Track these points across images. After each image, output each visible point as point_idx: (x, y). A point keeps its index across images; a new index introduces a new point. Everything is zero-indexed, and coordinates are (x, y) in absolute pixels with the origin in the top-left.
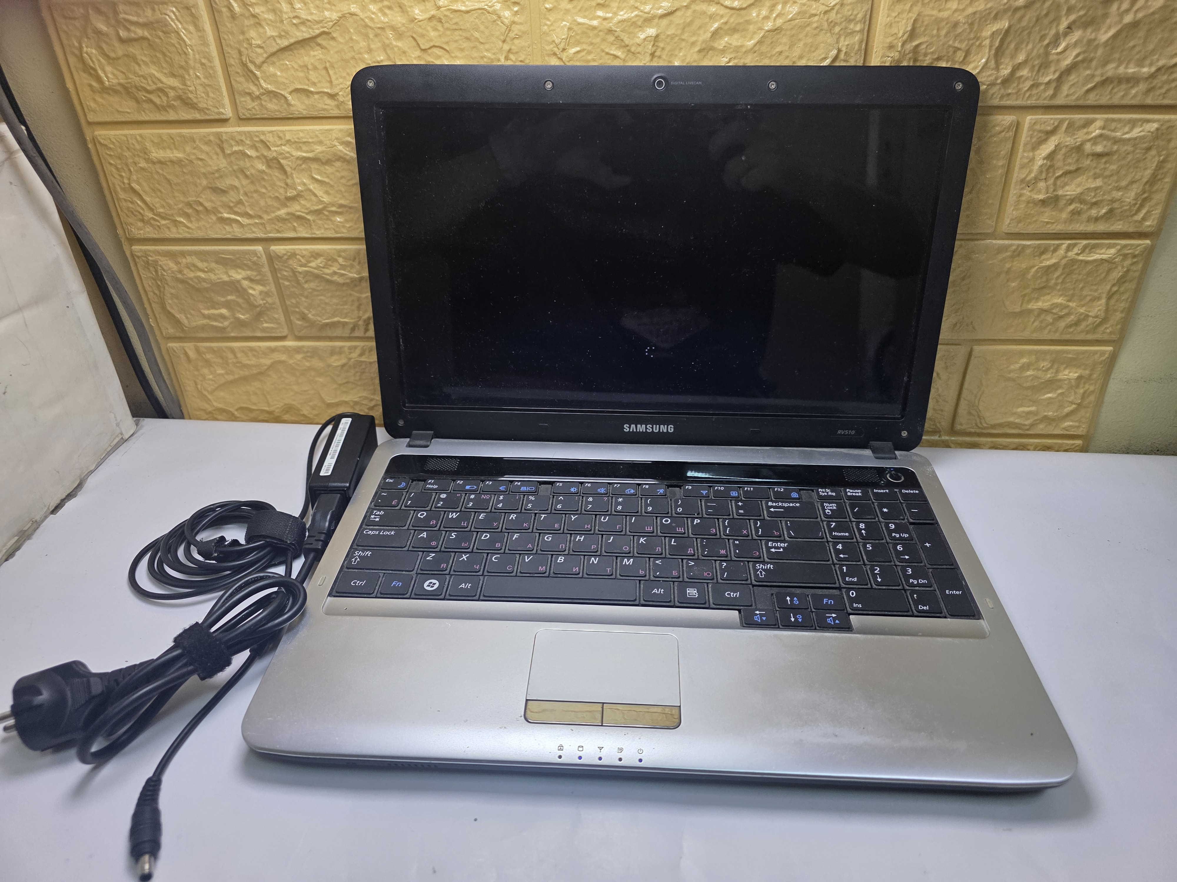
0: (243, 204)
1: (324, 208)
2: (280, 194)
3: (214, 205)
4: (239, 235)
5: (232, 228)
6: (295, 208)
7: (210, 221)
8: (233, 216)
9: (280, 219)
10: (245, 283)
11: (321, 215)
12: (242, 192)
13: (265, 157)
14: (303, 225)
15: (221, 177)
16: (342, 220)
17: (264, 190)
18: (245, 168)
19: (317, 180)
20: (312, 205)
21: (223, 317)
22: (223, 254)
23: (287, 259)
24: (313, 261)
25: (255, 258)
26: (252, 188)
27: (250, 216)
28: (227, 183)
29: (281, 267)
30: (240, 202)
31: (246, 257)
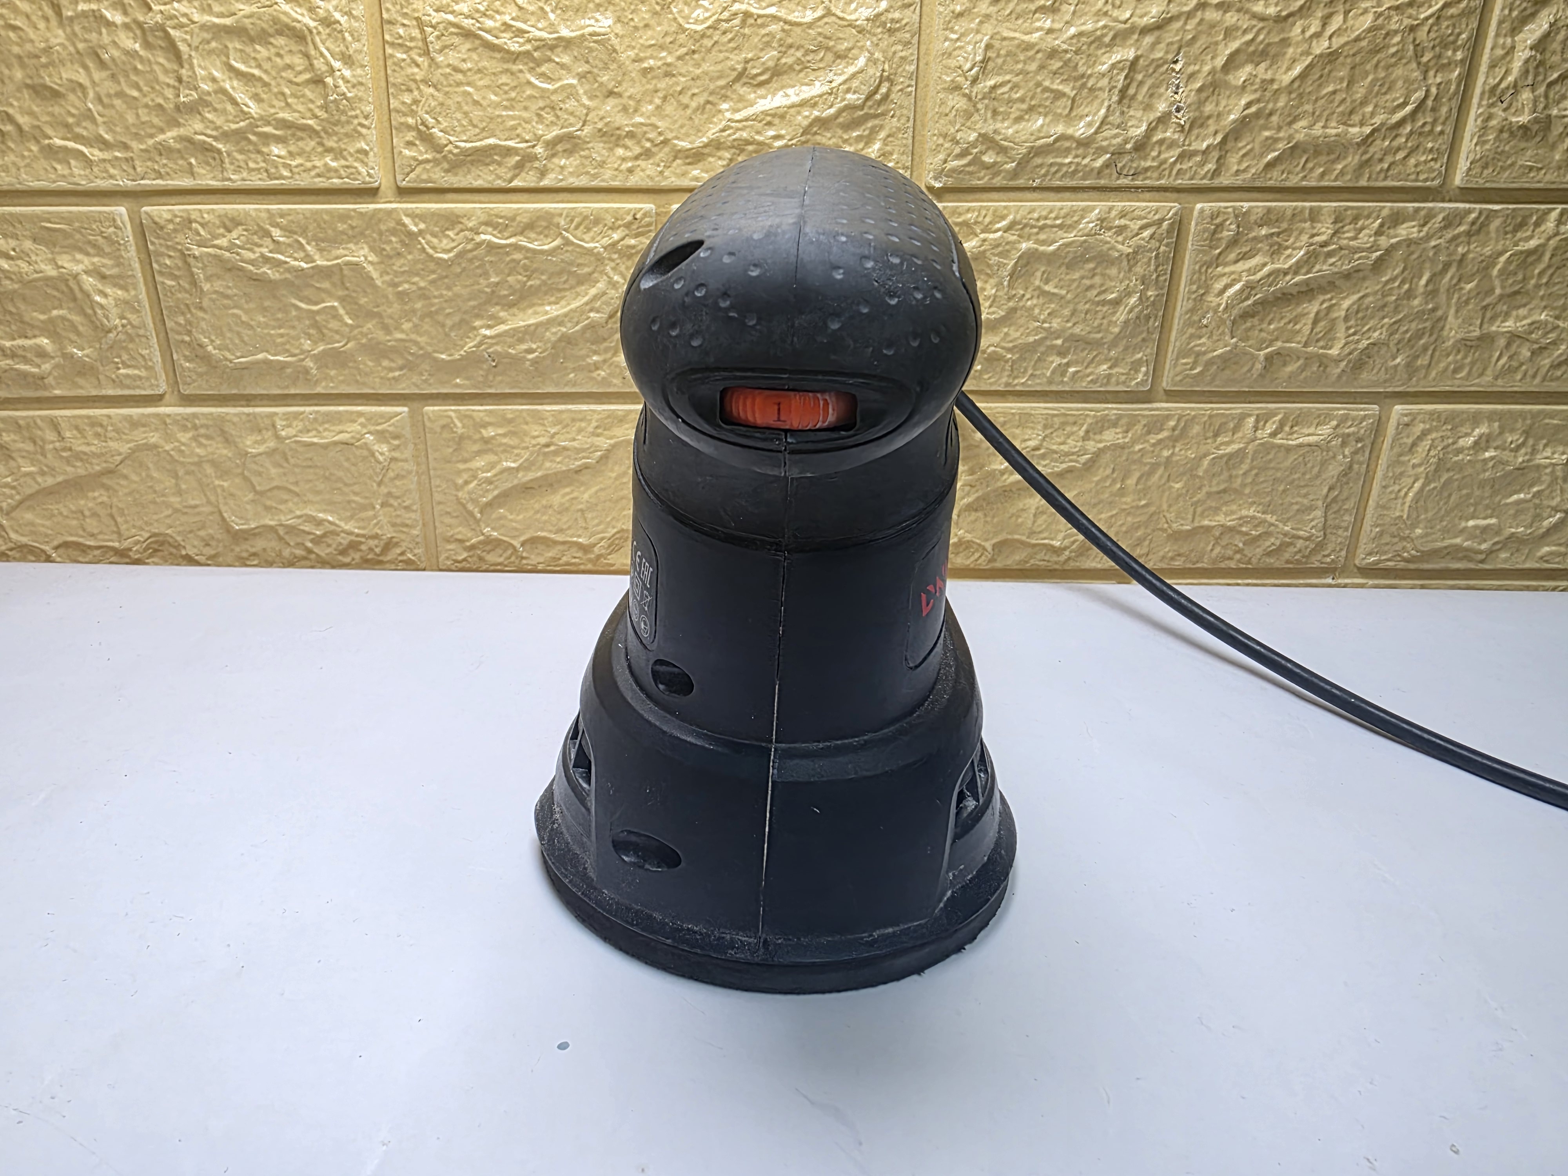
0: (94, 121)
1: (252, 127)
2: (166, 99)
3: (36, 123)
4: (84, 184)
5: (70, 168)
6: (194, 127)
7: (26, 153)
8: (71, 144)
9: (163, 150)
10: (89, 281)
11: (244, 143)
12: (91, 94)
13: (140, 25)
14: (208, 164)
15: (51, 63)
16: (283, 153)
17: (135, 93)
18: (102, 47)
19: (239, 74)
20: (228, 121)
21: (42, 354)
22: (51, 222)
23: (175, 230)
24: (224, 236)
25: (112, 229)
26: (112, 88)
27: (105, 145)
28: (64, 76)
29: (163, 250)
30: (88, 116)
31: (94, 227)
